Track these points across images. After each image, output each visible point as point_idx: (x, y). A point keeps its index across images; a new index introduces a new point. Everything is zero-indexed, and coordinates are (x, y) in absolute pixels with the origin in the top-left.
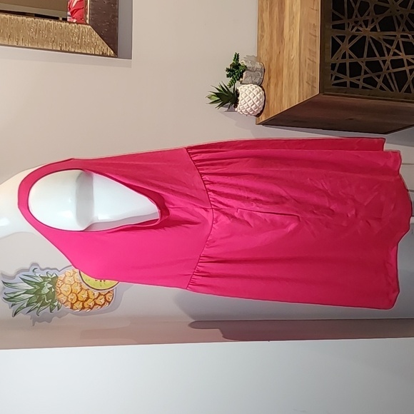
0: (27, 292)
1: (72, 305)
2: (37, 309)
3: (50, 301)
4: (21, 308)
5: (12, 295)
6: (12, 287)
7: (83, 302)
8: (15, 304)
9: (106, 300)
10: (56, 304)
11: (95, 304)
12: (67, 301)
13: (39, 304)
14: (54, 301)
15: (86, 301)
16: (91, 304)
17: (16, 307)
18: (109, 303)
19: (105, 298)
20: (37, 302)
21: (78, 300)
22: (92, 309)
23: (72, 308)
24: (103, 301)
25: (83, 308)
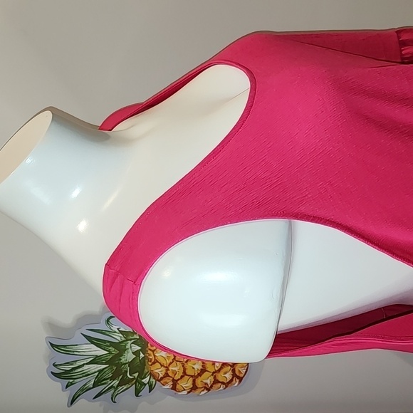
0: (96, 360)
1: (175, 382)
2: (112, 391)
3: (136, 375)
4: (84, 390)
5: (68, 368)
6: (68, 353)
7: (195, 378)
8: (72, 384)
9: (234, 375)
10: (146, 380)
11: (216, 381)
12: (166, 375)
13: (116, 383)
14: (142, 376)
15: (200, 375)
16: (208, 381)
17: (75, 388)
18: (241, 379)
19: (234, 371)
20: (112, 379)
21: (185, 373)
22: (208, 390)
23: (174, 388)
24: (229, 376)
25: (194, 388)
